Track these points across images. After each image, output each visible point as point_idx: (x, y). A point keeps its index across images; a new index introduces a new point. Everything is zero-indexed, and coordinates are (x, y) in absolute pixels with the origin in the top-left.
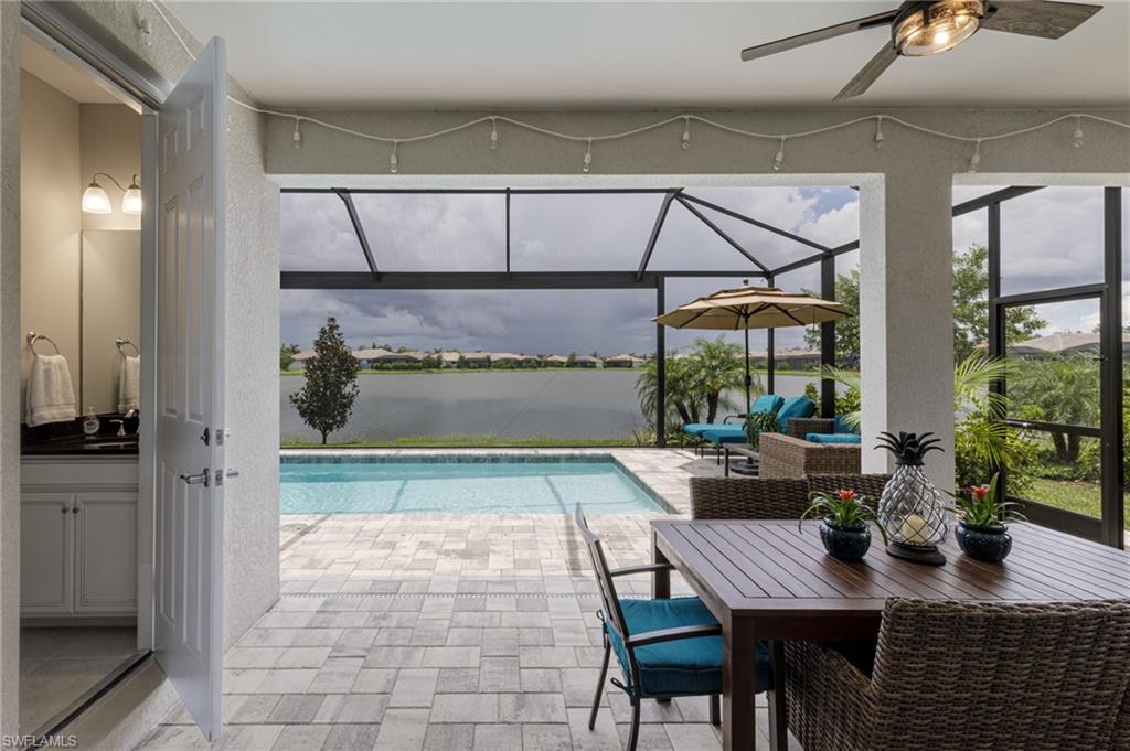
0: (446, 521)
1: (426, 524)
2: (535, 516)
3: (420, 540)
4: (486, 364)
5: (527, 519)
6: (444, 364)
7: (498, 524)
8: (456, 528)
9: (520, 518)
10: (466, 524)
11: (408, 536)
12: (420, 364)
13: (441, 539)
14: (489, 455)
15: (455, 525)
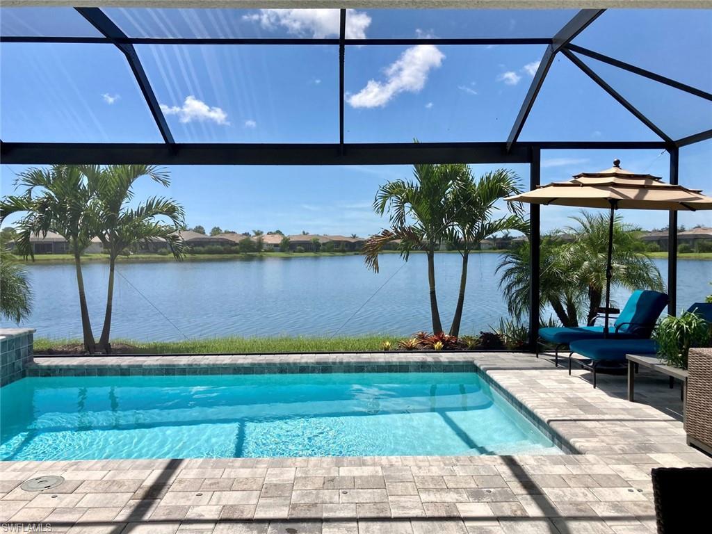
0: (260, 470)
1: (233, 475)
2: (384, 460)
3: (224, 502)
4: (313, 246)
5: (374, 464)
6: (265, 247)
7: (334, 474)
8: (274, 480)
9: (364, 464)
10: (289, 475)
11: (207, 496)
12: (238, 247)
13: (254, 501)
14: (318, 363)
15: (274, 476)
